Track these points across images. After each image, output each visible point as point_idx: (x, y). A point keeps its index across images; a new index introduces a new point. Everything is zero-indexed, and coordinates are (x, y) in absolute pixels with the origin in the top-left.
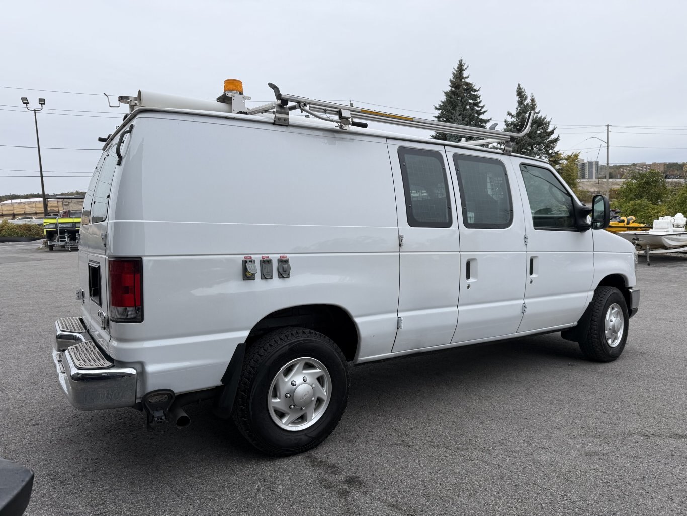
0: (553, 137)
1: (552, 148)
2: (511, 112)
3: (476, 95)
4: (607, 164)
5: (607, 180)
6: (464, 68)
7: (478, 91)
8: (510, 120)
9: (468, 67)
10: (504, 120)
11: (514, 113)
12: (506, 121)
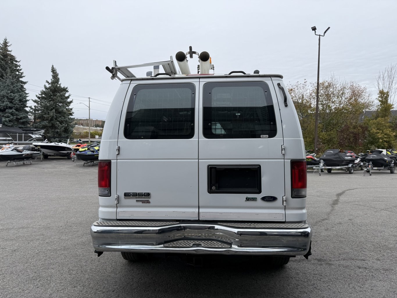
0: (69, 100)
1: (68, 106)
2: (48, 81)
3: (17, 64)
4: (89, 118)
5: (89, 128)
6: (8, 45)
7: (18, 62)
8: (48, 86)
9: (11, 45)
10: (44, 85)
11: (50, 82)
12: (45, 86)
